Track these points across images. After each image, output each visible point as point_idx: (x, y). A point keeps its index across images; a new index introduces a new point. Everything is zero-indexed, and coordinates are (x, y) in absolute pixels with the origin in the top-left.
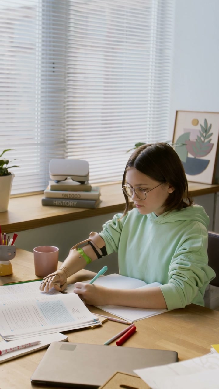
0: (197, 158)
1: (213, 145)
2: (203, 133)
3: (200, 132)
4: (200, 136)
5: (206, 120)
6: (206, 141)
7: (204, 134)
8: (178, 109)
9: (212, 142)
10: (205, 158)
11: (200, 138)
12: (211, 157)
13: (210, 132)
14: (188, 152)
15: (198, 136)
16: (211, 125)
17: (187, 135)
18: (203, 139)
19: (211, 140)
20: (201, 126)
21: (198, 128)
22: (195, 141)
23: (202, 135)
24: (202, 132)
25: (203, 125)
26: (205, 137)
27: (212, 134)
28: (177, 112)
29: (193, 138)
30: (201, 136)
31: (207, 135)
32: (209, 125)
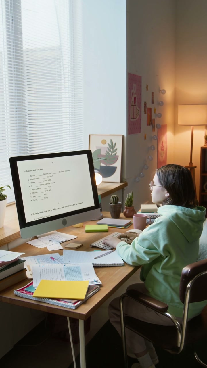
0: (107, 166)
1: (118, 156)
3: (108, 148)
4: (108, 151)
5: (111, 140)
6: (113, 154)
7: (111, 150)
8: (90, 134)
9: (117, 155)
10: (114, 165)
11: (108, 152)
12: (118, 164)
13: (115, 148)
14: (100, 162)
15: (107, 151)
16: (115, 143)
17: (99, 151)
18: (110, 153)
19: (116, 153)
20: (108, 144)
21: (107, 146)
22: (105, 154)
23: (110, 150)
24: (110, 149)
25: (110, 144)
26: (112, 152)
27: (117, 149)
28: (90, 135)
29: (103, 153)
30: (109, 151)
31: (113, 150)
32: (114, 144)
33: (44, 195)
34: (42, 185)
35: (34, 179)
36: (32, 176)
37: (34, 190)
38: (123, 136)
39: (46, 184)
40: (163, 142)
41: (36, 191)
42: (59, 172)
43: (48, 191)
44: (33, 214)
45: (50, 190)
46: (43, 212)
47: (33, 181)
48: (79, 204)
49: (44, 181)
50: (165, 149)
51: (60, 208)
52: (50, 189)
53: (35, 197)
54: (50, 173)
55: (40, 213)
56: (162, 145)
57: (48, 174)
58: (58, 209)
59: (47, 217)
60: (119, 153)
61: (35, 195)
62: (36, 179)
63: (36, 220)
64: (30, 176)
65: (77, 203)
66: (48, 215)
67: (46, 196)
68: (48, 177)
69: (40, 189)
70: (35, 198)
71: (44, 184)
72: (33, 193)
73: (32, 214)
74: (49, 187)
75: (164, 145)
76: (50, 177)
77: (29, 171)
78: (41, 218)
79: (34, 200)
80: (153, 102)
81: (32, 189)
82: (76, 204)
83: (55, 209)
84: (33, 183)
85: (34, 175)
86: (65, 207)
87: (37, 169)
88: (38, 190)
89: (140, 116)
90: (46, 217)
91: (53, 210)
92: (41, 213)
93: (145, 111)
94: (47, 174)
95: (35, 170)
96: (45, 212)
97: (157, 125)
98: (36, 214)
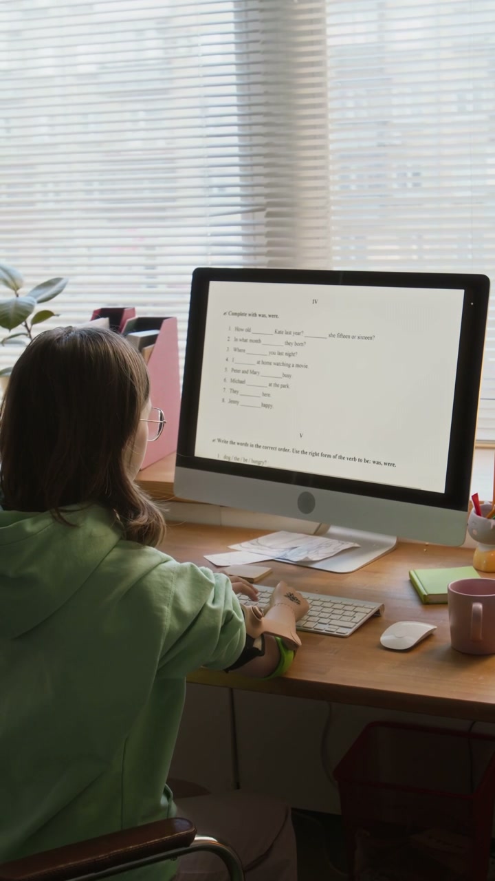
33: (264, 395)
34: (263, 363)
35: (246, 341)
36: (242, 330)
37: (238, 371)
39: (278, 364)
41: (240, 377)
42: (331, 335)
43: (278, 386)
44: (219, 440)
45: (284, 386)
46: (246, 445)
47: (241, 345)
48: (379, 463)
49: (274, 354)
51: (304, 452)
52: (284, 381)
53: (235, 392)
54: (299, 334)
55: (238, 444)
57: (290, 333)
58: (298, 452)
59: (256, 464)
61: (236, 386)
62: (251, 341)
63: (221, 458)
64: (237, 329)
65: (372, 459)
66: (259, 459)
67: (266, 400)
68: (288, 344)
69: (255, 373)
70: (234, 397)
71: (270, 364)
72: (233, 381)
73: (216, 438)
74: (285, 375)
76: (296, 344)
77: (235, 314)
78: (238, 459)
79: (231, 402)
81: (233, 370)
82: (366, 461)
83: (285, 450)
84: (240, 351)
85: (248, 330)
86: (323, 455)
87: (261, 313)
88: (249, 375)
90: (253, 461)
91: (280, 450)
92: (242, 444)
94: (287, 333)
95: (255, 315)
96: (252, 446)
98: (226, 442)
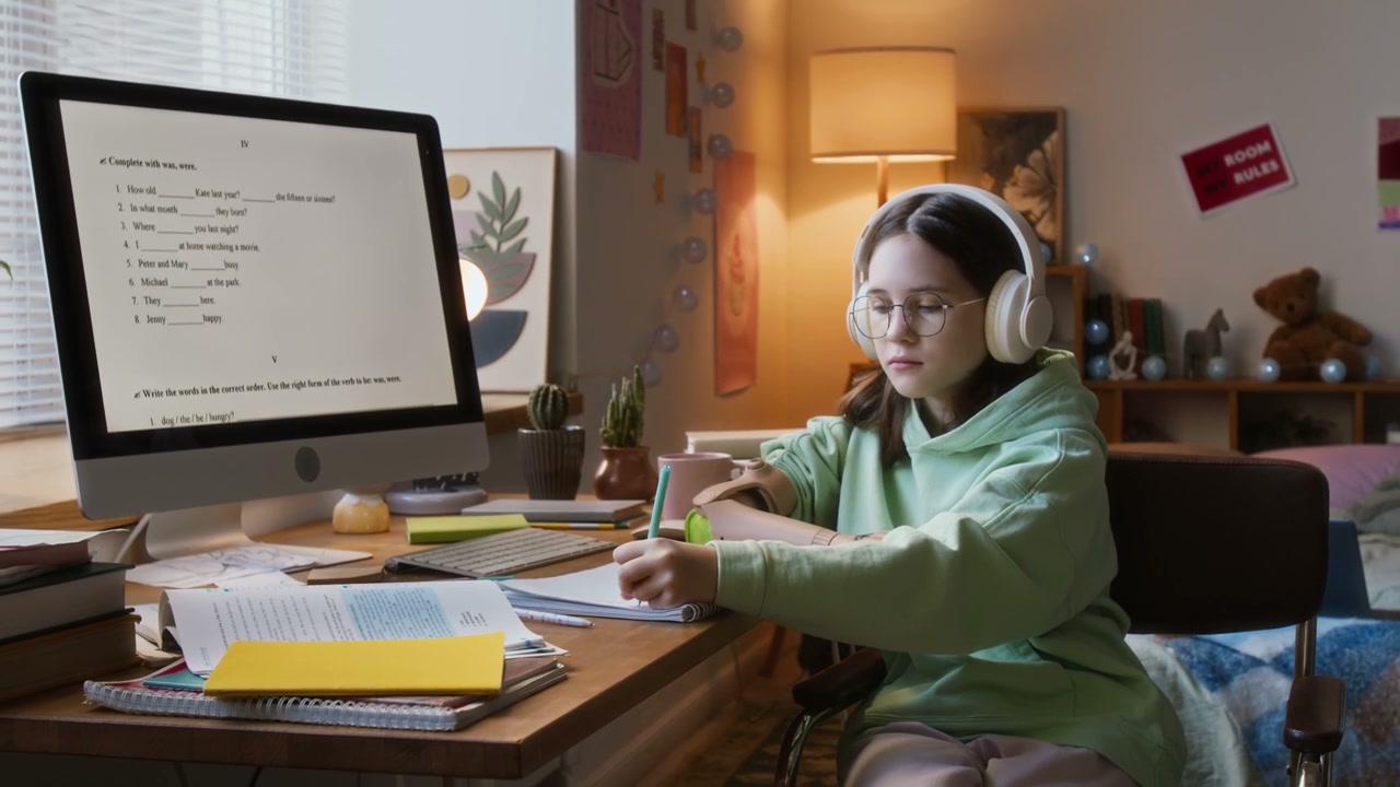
1: (534, 257)
2: (493, 220)
3: (479, 216)
4: (480, 232)
5: (496, 178)
6: (505, 247)
7: (497, 225)
9: (527, 249)
10: (512, 305)
11: (482, 238)
12: (533, 299)
13: (518, 216)
15: (473, 234)
16: (518, 193)
18: (492, 242)
19: (524, 241)
20: (482, 197)
21: (473, 204)
23: (489, 229)
24: (489, 219)
25: (490, 195)
26: (500, 236)
27: (525, 222)
30: (486, 233)
31: (506, 227)
32: (510, 194)
33: (204, 301)
34: (189, 247)
35: (152, 210)
36: (141, 191)
37: (151, 264)
38: (559, 157)
39: (214, 247)
40: (737, 239)
41: (159, 274)
42: (280, 197)
43: (221, 283)
44: (147, 393)
45: (231, 283)
46: (195, 391)
47: (146, 218)
48: (381, 380)
49: (203, 230)
50: (749, 279)
51: (285, 386)
52: (229, 274)
53: (153, 302)
54: (233, 196)
55: (181, 393)
56: (737, 251)
57: (220, 195)
58: (276, 387)
59: (219, 422)
60: (538, 240)
61: (154, 292)
62: (161, 210)
63: (159, 425)
64: (131, 189)
65: (372, 377)
66: (221, 413)
67: (209, 310)
68: (220, 212)
69: (181, 265)
70: (155, 311)
71: (201, 247)
72: (146, 282)
73: (140, 390)
74: (228, 265)
75: (746, 254)
76: (234, 213)
77: (121, 162)
78: (187, 420)
79: (150, 320)
80: (691, 24)
81: (141, 262)
82: (367, 381)
83: (257, 388)
84: (145, 227)
85: (152, 191)
86: (312, 384)
87: (167, 161)
88: (172, 269)
89: (637, 73)
90: (212, 418)
91: (249, 389)
92: (187, 392)
93: (657, 55)
94: (215, 195)
95: (156, 164)
96: (204, 391)
97: (712, 139)
98: (159, 394)
